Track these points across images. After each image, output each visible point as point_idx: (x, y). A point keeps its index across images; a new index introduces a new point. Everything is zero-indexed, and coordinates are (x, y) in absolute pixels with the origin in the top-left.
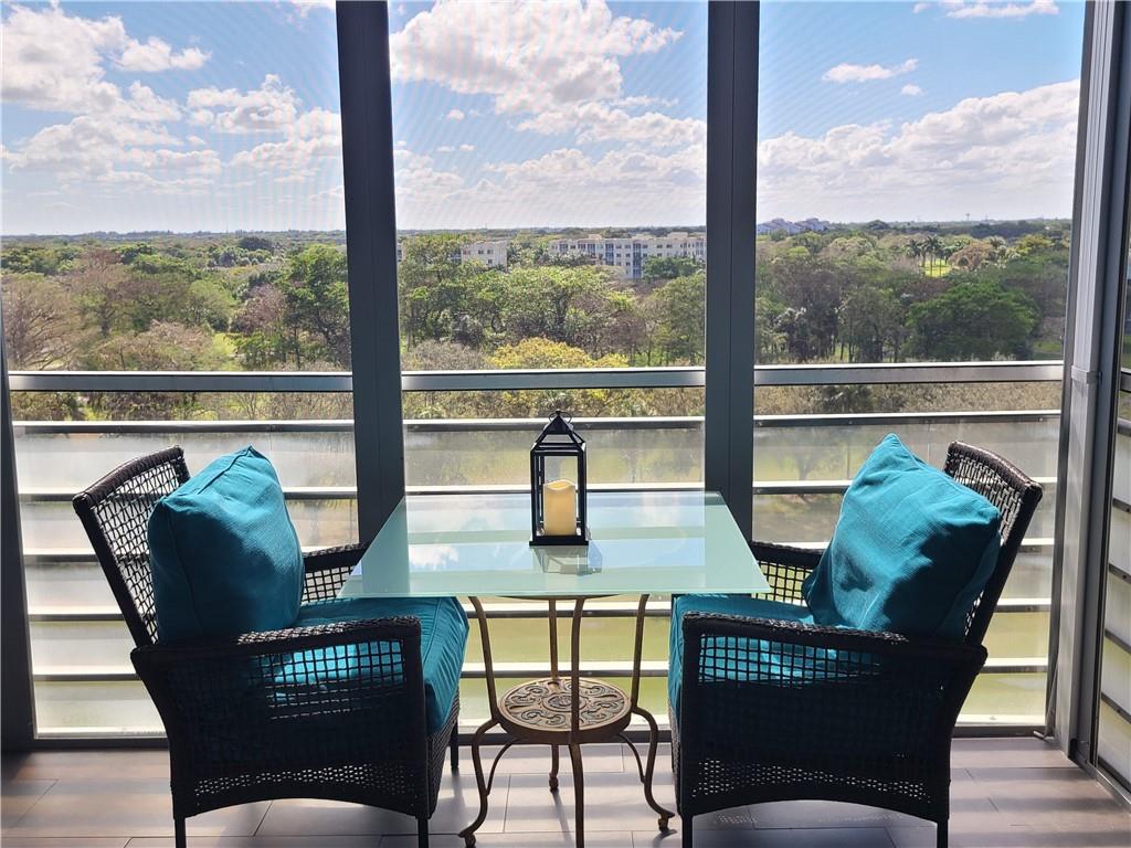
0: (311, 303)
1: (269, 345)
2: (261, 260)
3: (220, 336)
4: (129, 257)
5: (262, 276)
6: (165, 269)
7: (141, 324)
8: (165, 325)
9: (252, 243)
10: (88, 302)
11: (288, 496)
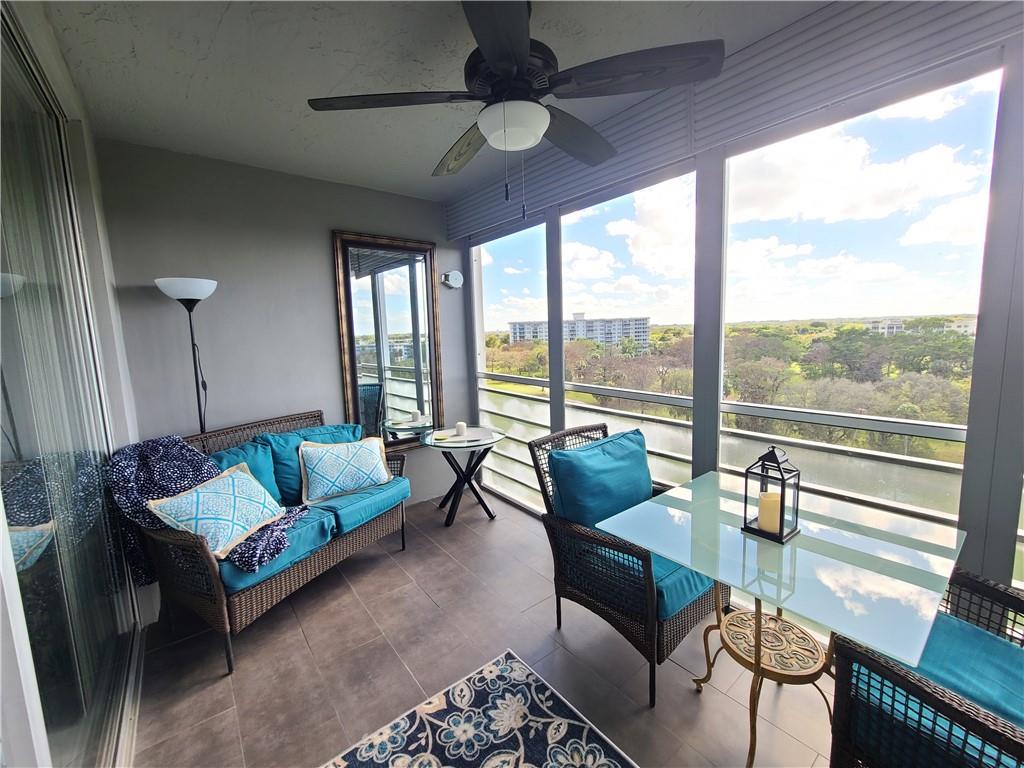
0: (843, 351)
1: (818, 368)
2: (820, 331)
3: (794, 364)
4: (759, 330)
5: (819, 339)
6: (773, 335)
7: (758, 358)
8: (767, 359)
9: (816, 324)
10: (738, 348)
11: (649, 452)
